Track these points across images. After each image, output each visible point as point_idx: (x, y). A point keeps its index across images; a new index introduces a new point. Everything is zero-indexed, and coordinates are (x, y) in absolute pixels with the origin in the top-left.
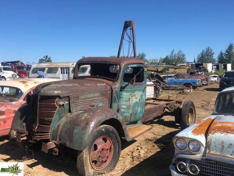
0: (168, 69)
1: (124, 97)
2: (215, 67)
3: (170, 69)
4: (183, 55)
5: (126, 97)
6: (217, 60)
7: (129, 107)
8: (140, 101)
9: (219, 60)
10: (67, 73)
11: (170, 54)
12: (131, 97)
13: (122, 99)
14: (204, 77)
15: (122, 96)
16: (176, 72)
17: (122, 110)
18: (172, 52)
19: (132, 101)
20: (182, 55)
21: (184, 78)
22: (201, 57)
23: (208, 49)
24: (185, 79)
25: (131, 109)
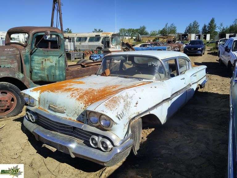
0: (159, 39)
1: (36, 60)
2: (198, 37)
3: (160, 39)
4: (175, 28)
5: (38, 60)
6: (201, 31)
7: (43, 69)
8: (57, 65)
9: (203, 31)
10: (73, 42)
11: (165, 26)
12: (44, 61)
13: (33, 62)
14: (177, 45)
15: (34, 59)
16: (164, 41)
17: (35, 71)
18: (166, 25)
19: (46, 64)
20: (173, 27)
21: (160, 45)
22: (189, 29)
23: (195, 23)
24: (160, 47)
25: (46, 71)
